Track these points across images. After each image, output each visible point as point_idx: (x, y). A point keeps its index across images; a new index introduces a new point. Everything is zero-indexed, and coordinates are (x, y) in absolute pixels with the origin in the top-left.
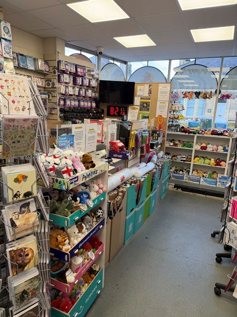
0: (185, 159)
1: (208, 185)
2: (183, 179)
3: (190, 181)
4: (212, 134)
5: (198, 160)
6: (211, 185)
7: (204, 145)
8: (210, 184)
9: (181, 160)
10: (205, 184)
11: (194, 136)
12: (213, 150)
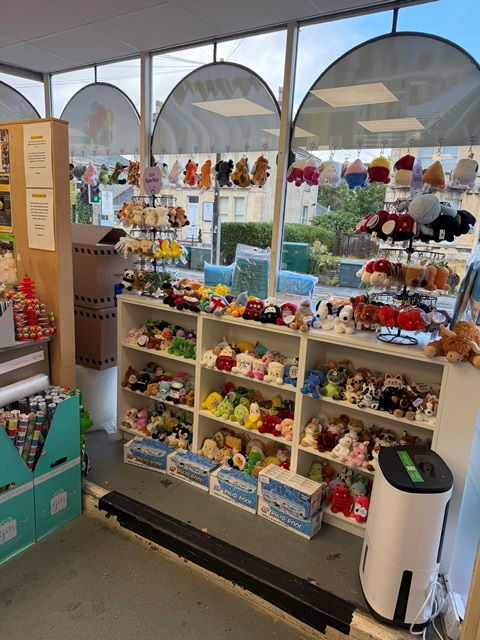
0: (176, 395)
1: (232, 502)
2: (164, 468)
3: (182, 478)
4: (246, 316)
5: (216, 404)
6: (239, 505)
7: (227, 352)
8: (237, 500)
9: (169, 399)
10: (222, 495)
11: (196, 318)
12: (251, 374)
